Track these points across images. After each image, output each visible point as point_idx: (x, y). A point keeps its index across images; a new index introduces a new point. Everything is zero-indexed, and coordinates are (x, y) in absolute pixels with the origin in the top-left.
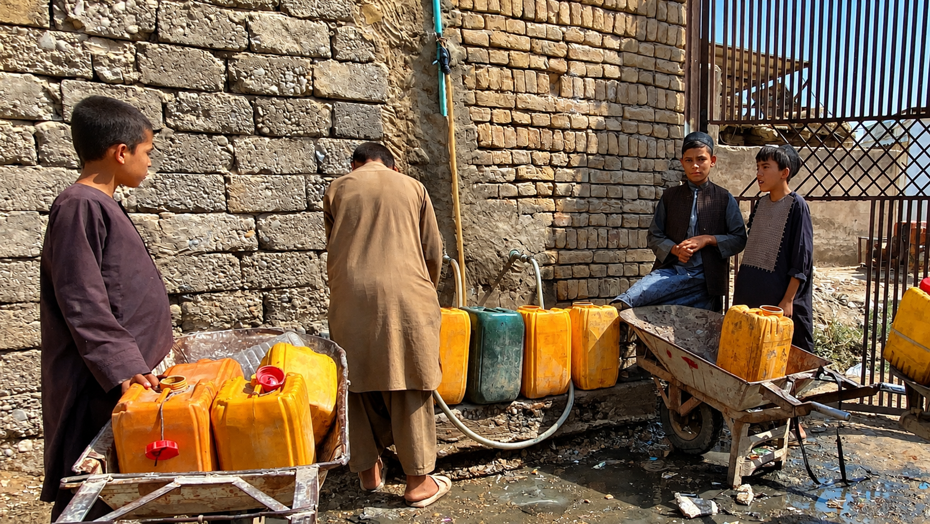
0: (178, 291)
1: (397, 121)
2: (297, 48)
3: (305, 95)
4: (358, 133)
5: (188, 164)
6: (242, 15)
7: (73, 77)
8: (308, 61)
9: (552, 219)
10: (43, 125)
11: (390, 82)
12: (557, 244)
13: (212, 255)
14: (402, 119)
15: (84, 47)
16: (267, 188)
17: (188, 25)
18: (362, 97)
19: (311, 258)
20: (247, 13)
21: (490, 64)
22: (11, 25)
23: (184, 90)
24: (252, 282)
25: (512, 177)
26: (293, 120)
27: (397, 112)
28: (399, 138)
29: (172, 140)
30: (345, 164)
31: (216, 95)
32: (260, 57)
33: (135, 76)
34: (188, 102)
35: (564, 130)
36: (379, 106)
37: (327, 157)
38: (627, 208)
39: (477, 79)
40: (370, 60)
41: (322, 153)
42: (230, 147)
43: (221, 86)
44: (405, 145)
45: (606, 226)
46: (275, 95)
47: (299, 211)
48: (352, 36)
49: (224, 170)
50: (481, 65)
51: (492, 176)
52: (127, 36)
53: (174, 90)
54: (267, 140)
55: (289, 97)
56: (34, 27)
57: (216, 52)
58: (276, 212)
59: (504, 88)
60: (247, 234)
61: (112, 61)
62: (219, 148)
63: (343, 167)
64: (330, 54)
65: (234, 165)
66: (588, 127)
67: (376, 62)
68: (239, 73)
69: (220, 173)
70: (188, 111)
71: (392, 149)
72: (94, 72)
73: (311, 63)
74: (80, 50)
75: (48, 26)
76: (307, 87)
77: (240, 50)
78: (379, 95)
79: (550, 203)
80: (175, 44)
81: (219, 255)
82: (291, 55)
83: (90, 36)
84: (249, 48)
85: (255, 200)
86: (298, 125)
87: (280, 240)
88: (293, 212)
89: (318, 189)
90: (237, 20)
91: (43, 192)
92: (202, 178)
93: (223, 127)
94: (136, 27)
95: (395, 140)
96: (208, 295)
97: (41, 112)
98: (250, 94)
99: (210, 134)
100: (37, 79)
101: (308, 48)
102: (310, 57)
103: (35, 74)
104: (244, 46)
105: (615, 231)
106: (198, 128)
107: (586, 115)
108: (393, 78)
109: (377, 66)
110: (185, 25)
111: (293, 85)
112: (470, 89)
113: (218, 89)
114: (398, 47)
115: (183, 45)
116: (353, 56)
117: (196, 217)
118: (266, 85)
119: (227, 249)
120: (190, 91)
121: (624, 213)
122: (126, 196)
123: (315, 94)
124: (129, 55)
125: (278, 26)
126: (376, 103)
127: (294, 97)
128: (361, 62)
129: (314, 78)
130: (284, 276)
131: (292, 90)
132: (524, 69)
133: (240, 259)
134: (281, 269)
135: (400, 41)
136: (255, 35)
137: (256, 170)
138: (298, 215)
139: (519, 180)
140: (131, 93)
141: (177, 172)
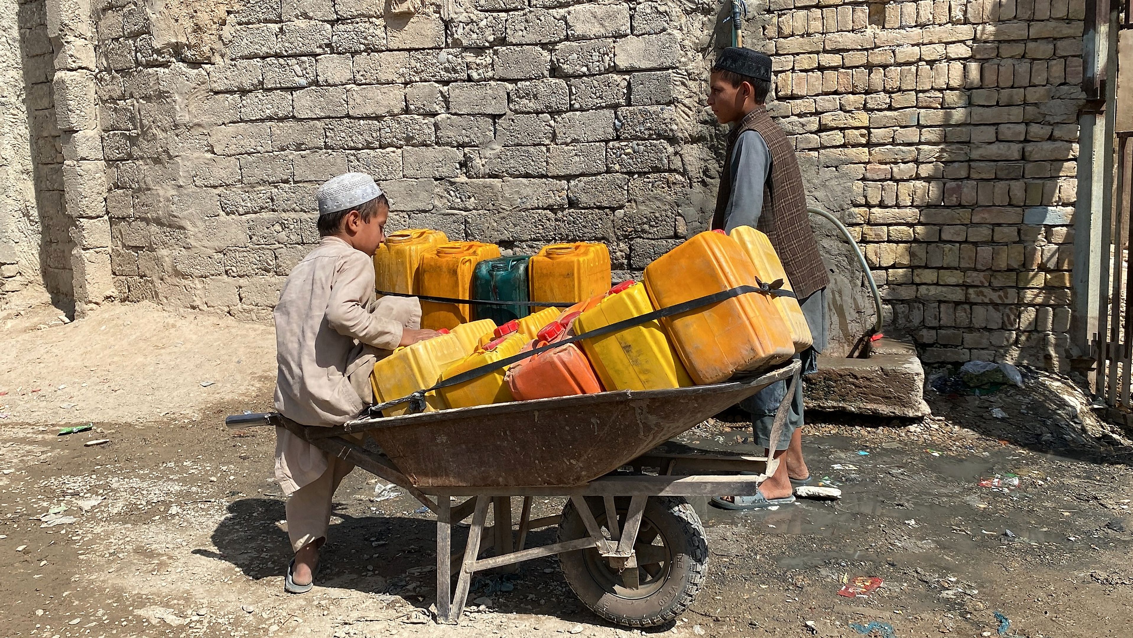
0: (511, 239)
1: (690, 83)
2: (603, 31)
3: (608, 71)
4: (651, 99)
5: (521, 138)
6: (562, 11)
7: (456, 81)
8: (611, 40)
9: (864, 171)
10: (438, 117)
11: (683, 47)
12: (869, 199)
13: (534, 211)
14: (695, 80)
15: (462, 58)
16: (576, 155)
17: (526, 28)
18: (655, 65)
19: (607, 215)
20: (566, 9)
21: (795, 8)
22: (424, 49)
23: (521, 80)
24: (561, 234)
25: (815, 127)
26: (598, 94)
27: (689, 74)
28: (691, 99)
29: (513, 120)
30: (637, 130)
31: (543, 81)
32: (574, 44)
33: (490, 74)
34: (523, 90)
35: (885, 67)
36: (670, 71)
37: (623, 124)
38: (975, 154)
39: (779, 27)
40: (664, 30)
41: (620, 121)
42: (552, 122)
43: (546, 73)
44: (696, 105)
45: (943, 178)
46: (585, 75)
47: (600, 174)
48: (648, 11)
49: (547, 142)
50: (785, 11)
51: (790, 127)
52: (487, 44)
53: (515, 81)
54: (578, 113)
55: (595, 75)
56: (436, 48)
57: (544, 46)
58: (582, 175)
59: (811, 31)
60: (560, 194)
61: (478, 65)
62: (544, 124)
63: (637, 132)
64: (629, 31)
65: (554, 138)
66: (920, 59)
67: (669, 31)
68: (558, 60)
69: (544, 145)
70: (524, 97)
71: (683, 112)
72: (468, 75)
73: (614, 42)
74: (460, 60)
75: (443, 46)
76: (609, 65)
77: (561, 41)
78: (670, 61)
79: (863, 153)
80: (516, 45)
81: (540, 211)
82: (597, 38)
83: (466, 49)
84: (567, 38)
85: (567, 166)
86: (602, 98)
87: (584, 199)
88: (595, 175)
89: (614, 153)
90: (558, 17)
91: (437, 164)
92: (532, 149)
93: (547, 107)
94: (493, 36)
95: (686, 101)
96: (529, 243)
97: (437, 108)
98: (567, 77)
99: (537, 113)
100: (437, 85)
101: (610, 29)
102: (613, 36)
103: (435, 81)
104: (562, 37)
105: (953, 184)
106: (529, 109)
107: (918, 45)
108: (686, 42)
109: (670, 34)
110: (523, 28)
111: (598, 64)
112: (770, 39)
113: (544, 77)
114: (694, 11)
115: (522, 45)
116: (648, 29)
117: (524, 180)
118: (577, 67)
119: (545, 206)
120: (526, 80)
121: (970, 160)
122: (483, 165)
123: (615, 69)
124: (488, 59)
125: (588, 15)
126: (667, 69)
127: (600, 74)
128: (656, 34)
129: (615, 55)
130: (586, 230)
131: (597, 69)
132: (837, 6)
133: (556, 214)
134: (583, 224)
135: (697, 5)
136: (570, 26)
137: (569, 140)
138: (599, 177)
139: (822, 129)
140: (488, 87)
141: (515, 145)
